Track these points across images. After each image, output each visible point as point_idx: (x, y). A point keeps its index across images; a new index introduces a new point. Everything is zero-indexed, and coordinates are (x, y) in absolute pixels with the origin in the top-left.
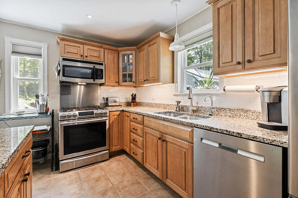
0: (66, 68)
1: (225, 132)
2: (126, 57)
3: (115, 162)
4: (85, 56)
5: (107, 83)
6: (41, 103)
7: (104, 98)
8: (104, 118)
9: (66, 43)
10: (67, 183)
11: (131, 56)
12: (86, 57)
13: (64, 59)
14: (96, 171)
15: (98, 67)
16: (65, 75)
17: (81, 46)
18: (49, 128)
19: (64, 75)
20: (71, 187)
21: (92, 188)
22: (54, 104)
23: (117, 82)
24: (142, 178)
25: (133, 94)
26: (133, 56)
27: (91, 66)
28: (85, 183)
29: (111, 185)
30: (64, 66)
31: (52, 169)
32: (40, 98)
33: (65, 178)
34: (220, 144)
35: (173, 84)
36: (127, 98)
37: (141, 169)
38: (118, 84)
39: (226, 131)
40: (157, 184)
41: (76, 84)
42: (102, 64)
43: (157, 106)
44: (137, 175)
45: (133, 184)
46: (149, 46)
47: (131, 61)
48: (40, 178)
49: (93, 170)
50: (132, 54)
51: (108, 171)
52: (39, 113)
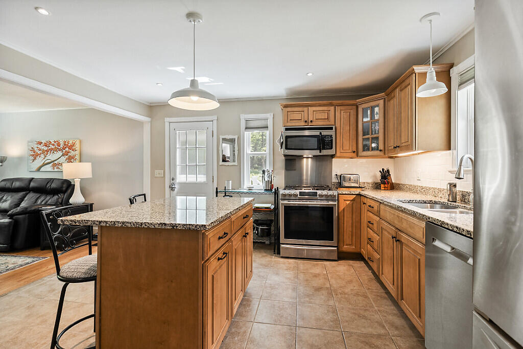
0: (289, 139)
1: (455, 229)
2: (369, 111)
3: (345, 266)
4: (309, 121)
5: (338, 154)
6: (266, 180)
7: (336, 175)
8: (331, 203)
9: (289, 109)
10: (285, 268)
11: (376, 109)
12: (311, 121)
13: (287, 129)
14: (317, 268)
15: (325, 133)
16: (288, 147)
17: (305, 109)
18: (273, 207)
19: (286, 148)
20: (287, 273)
21: (307, 280)
22: (279, 181)
23: (354, 152)
24: (374, 294)
25: (383, 170)
26: (379, 109)
27: (317, 133)
28: (302, 274)
29: (328, 286)
30: (287, 137)
31: (275, 252)
32: (266, 173)
33: (284, 263)
34: (453, 248)
35: (448, 152)
36: (375, 176)
37: (378, 284)
38: (356, 154)
39: (457, 227)
40: (393, 307)
41: (301, 157)
42: (331, 128)
43: (424, 190)
44: (369, 289)
45: (357, 295)
46: (401, 91)
47: (376, 117)
48: (264, 256)
49: (314, 265)
50: (377, 106)
51: (331, 271)
52: (265, 190)
